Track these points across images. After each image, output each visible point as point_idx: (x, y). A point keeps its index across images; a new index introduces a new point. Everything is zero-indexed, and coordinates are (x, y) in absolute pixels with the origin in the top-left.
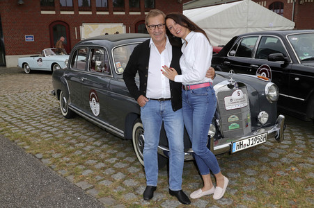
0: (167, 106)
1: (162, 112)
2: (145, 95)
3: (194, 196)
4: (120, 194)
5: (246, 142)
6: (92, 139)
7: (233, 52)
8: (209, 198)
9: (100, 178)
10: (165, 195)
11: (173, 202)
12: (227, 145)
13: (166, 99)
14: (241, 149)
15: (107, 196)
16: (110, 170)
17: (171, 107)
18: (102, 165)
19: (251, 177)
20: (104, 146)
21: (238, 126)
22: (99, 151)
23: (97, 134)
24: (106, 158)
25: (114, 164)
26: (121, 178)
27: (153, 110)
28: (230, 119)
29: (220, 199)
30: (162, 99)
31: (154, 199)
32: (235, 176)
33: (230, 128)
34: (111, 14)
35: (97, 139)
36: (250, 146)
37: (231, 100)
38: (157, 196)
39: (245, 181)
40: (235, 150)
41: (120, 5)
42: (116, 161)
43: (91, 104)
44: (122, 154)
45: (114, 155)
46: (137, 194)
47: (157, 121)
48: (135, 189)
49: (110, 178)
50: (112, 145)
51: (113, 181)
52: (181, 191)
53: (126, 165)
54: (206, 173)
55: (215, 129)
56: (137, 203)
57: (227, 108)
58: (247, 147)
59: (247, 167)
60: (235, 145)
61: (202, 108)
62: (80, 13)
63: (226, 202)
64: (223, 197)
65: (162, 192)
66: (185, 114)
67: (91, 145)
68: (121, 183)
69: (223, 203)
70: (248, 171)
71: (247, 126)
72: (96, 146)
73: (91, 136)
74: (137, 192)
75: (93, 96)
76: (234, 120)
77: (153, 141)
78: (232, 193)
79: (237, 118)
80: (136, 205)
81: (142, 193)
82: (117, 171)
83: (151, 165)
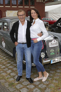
0: (25, 46)
1: (23, 48)
2: (17, 41)
3: (35, 80)
4: (8, 78)
5: (56, 60)
6: (3, 56)
7: (59, 24)
8: (40, 81)
9: (2, 72)
10: (25, 79)
11: (27, 82)
12: (49, 61)
13: (25, 43)
14: (55, 62)
15: (3, 79)
16: (7, 69)
17: (27, 46)
18: (4, 67)
19: (58, 73)
20: (7, 59)
21: (54, 53)
22: (4, 61)
23: (5, 54)
24: (6, 64)
25: (8, 66)
26: (10, 72)
27: (20, 47)
28: (51, 51)
29: (45, 82)
30: (23, 43)
31: (20, 81)
32: (52, 72)
33: (51, 54)
34: (18, 7)
35: (4, 56)
36: (58, 61)
37: (51, 44)
38: (22, 80)
39: (56, 75)
40: (52, 63)
41: (21, 4)
42: (10, 65)
43: (2, 43)
44: (12, 63)
45: (9, 63)
46: (14, 79)
47: (22, 51)
48: (14, 77)
49: (6, 72)
50: (9, 59)
51: (7, 73)
52: (30, 78)
53: (13, 67)
54: (40, 71)
55: (45, 54)
56: (13, 82)
57: (50, 47)
58: (57, 62)
59: (58, 69)
60: (52, 61)
61: (36, 47)
62: (6, 7)
63: (47, 83)
64: (46, 81)
65: (24, 78)
66: (32, 49)
67: (2, 59)
68: (9, 74)
69: (46, 83)
70: (58, 70)
71: (58, 53)
72: (4, 59)
73: (2, 55)
74: (15, 78)
75: (3, 40)
76: (52, 51)
77: (20, 59)
78: (50, 79)
79: (53, 51)
80: (13, 83)
81: (16, 78)
82: (9, 69)
83: (20, 68)
